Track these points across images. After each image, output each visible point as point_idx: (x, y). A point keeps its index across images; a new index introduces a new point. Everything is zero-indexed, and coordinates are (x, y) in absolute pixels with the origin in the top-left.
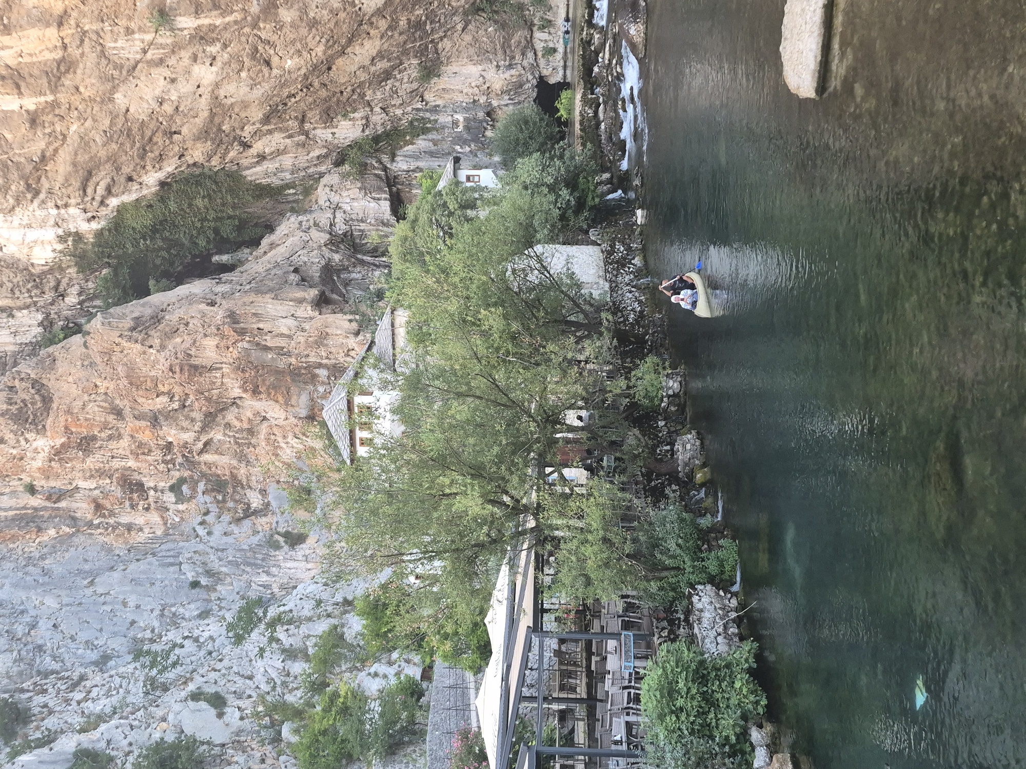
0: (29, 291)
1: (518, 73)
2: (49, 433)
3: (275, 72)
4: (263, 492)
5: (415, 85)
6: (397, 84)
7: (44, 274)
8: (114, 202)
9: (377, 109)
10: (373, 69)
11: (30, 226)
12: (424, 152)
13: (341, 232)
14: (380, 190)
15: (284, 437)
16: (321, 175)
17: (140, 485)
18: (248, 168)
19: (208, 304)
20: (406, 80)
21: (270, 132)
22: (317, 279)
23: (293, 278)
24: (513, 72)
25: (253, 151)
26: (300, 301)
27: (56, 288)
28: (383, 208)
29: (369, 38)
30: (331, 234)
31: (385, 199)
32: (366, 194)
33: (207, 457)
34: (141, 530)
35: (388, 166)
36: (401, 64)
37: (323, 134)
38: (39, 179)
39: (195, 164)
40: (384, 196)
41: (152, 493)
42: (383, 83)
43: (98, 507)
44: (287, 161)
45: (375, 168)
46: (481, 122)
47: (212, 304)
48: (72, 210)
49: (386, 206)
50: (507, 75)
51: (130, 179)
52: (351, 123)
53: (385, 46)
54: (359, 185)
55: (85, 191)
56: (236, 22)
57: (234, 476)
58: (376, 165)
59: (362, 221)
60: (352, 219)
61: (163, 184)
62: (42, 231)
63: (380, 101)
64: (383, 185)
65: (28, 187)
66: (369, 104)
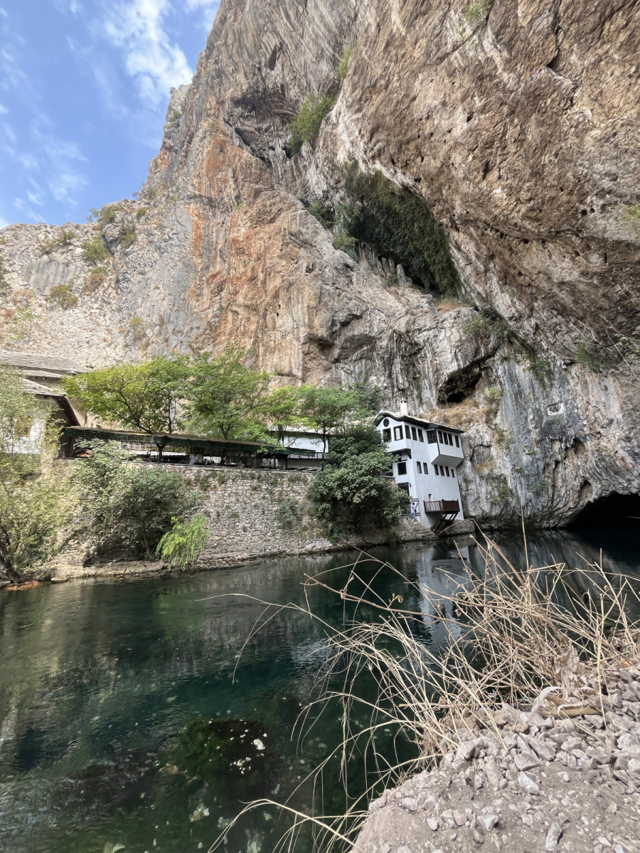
0: (329, 168)
1: (631, 466)
2: (248, 232)
5: (574, 348)
6: (564, 328)
7: (337, 167)
8: (378, 165)
9: (533, 321)
10: (556, 290)
11: (347, 128)
12: (519, 386)
13: (416, 339)
14: (465, 357)
17: (222, 290)
18: (452, 243)
19: (308, 267)
20: (573, 335)
21: (471, 235)
22: (350, 334)
23: (342, 316)
24: (629, 460)
25: (456, 236)
26: (311, 326)
27: (336, 182)
28: (450, 367)
29: (573, 259)
30: (408, 332)
31: (459, 365)
32: (458, 347)
33: (230, 316)
34: (198, 301)
35: (496, 358)
36: (582, 319)
37: (493, 285)
38: (366, 100)
39: (423, 197)
40: (461, 363)
41: (218, 298)
42: (555, 312)
43: (215, 276)
45: (486, 345)
46: (564, 434)
47: (309, 270)
48: (362, 143)
49: (453, 367)
50: (621, 453)
51: (391, 161)
52: (510, 302)
53: (581, 287)
54: (463, 338)
55: (371, 138)
58: (490, 346)
59: (434, 354)
60: (431, 344)
61: (404, 188)
62: (348, 139)
63: (540, 318)
64: (470, 359)
65: (361, 100)
66: (532, 310)
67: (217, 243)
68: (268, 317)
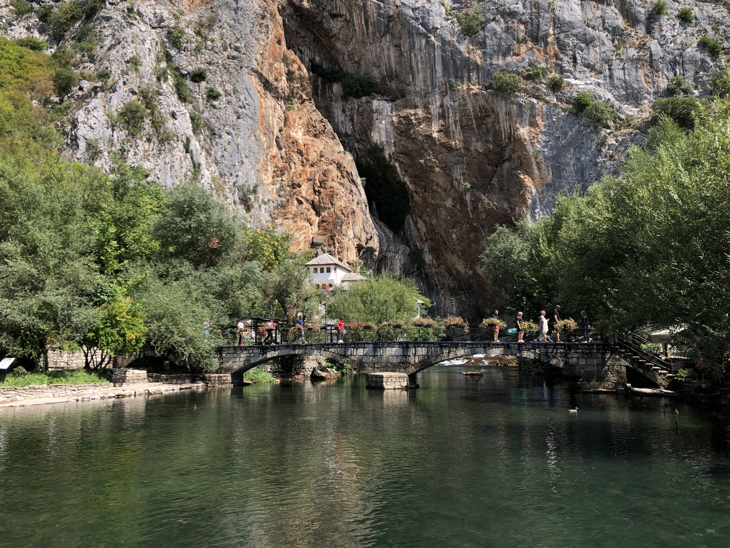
0: (360, 129)
2: (303, 137)
3: (451, 230)
4: (282, 224)
5: (447, 285)
6: (447, 278)
7: (367, 135)
8: (397, 165)
9: (437, 270)
10: (453, 269)
11: (387, 131)
15: (304, 233)
16: (409, 247)
17: (283, 174)
18: (411, 217)
19: (358, 202)
20: (449, 282)
21: (426, 226)
22: (368, 245)
23: (369, 236)
25: (418, 219)
26: (360, 239)
27: (361, 139)
29: (465, 267)
32: (403, 265)
33: (296, 202)
34: (266, 175)
36: (455, 280)
37: (426, 248)
38: (406, 136)
39: (413, 197)
41: (280, 179)
42: (447, 273)
43: (274, 157)
44: (415, 233)
45: (413, 268)
47: (358, 204)
48: (393, 148)
51: (406, 171)
52: (431, 259)
53: (462, 274)
54: (406, 262)
55: (401, 153)
56: (469, 216)
57: (288, 213)
59: (391, 264)
60: (392, 259)
61: (405, 183)
62: (384, 136)
63: (440, 271)
65: (402, 132)
66: (439, 266)
67: (274, 127)
68: (343, 227)
